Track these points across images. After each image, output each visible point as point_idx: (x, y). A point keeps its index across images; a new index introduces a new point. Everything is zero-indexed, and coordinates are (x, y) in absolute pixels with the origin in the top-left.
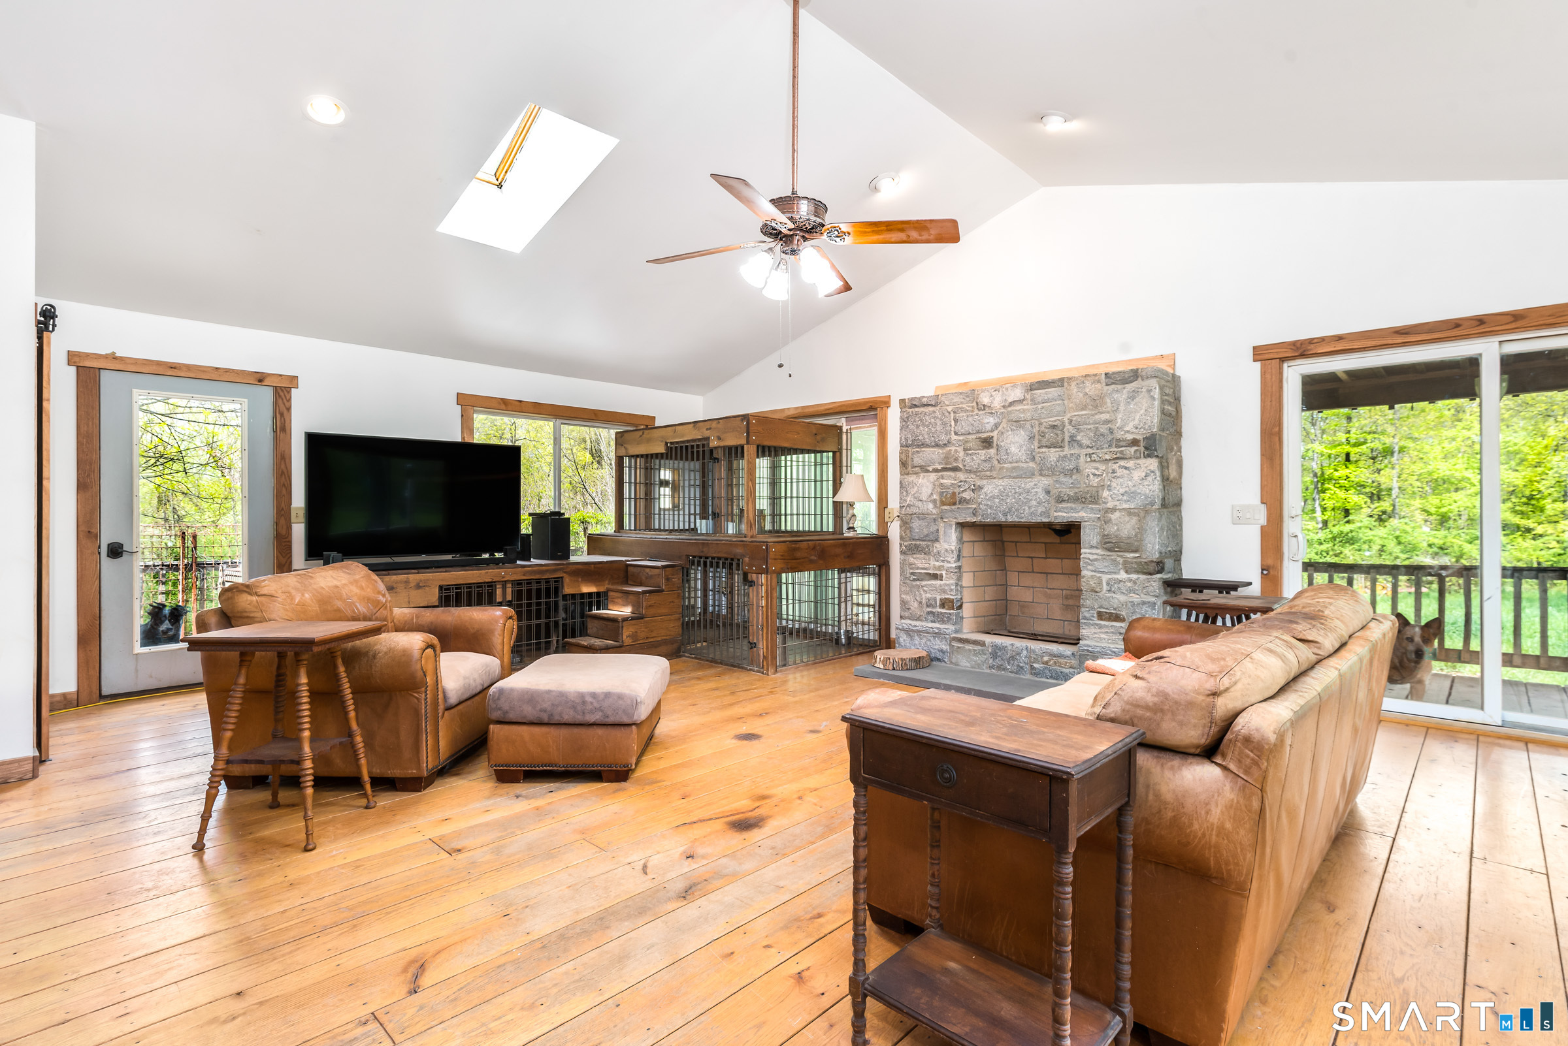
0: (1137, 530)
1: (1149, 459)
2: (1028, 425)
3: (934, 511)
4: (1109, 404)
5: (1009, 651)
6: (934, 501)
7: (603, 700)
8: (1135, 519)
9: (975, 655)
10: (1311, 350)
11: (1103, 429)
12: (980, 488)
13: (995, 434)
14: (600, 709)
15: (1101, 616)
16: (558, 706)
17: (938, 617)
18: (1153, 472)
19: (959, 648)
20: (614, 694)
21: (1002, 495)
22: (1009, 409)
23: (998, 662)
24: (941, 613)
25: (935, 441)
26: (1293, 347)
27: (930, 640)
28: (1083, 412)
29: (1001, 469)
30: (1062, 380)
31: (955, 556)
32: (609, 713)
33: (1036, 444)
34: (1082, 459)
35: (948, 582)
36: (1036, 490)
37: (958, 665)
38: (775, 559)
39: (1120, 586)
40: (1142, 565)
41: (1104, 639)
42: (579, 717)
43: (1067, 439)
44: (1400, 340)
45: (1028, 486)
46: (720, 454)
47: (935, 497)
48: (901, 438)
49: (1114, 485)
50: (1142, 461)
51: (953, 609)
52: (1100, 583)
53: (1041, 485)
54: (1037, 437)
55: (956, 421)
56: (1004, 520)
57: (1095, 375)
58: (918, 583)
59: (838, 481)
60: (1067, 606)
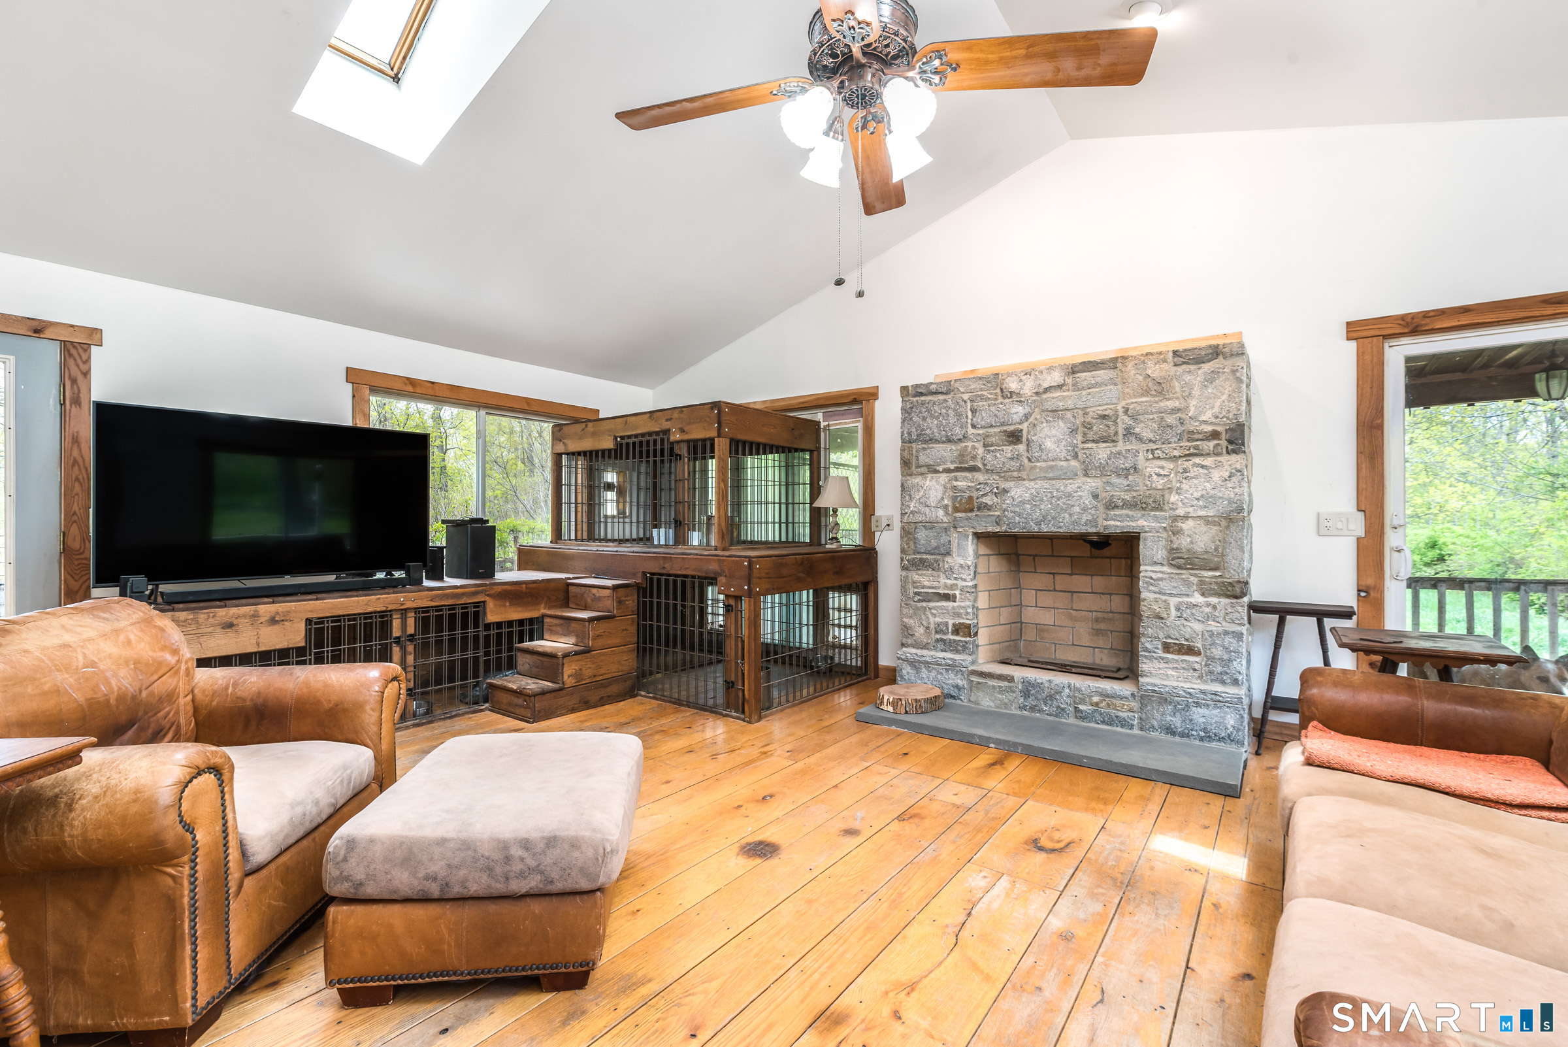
0: (1218, 543)
1: (1234, 455)
2: (1069, 415)
3: (945, 519)
4: (1178, 389)
5: (1046, 689)
6: (945, 507)
7: (543, 852)
8: (1214, 529)
9: (1000, 693)
10: (1426, 325)
11: (1170, 419)
12: (1005, 491)
13: (1025, 426)
14: (537, 870)
15: (1167, 648)
16: (458, 867)
17: (951, 646)
18: (1239, 471)
19: (979, 683)
20: (564, 839)
21: (1035, 500)
22: (1044, 396)
23: (1031, 701)
24: (955, 641)
25: (947, 436)
26: (1402, 322)
27: (941, 673)
28: (1144, 399)
29: (1032, 468)
30: (1114, 360)
31: (972, 573)
32: (555, 875)
33: (1080, 437)
34: (1141, 457)
35: (963, 604)
36: (1079, 493)
37: (978, 704)
38: (759, 578)
39: (1194, 611)
40: (1225, 586)
41: (1173, 676)
42: (498, 886)
43: (1121, 432)
44: (1550, 310)
45: (1069, 489)
46: (683, 450)
47: (946, 502)
48: (902, 433)
49: (1185, 486)
50: (1224, 458)
51: (970, 636)
52: (1167, 609)
53: (1086, 487)
54: (1081, 430)
55: (974, 411)
56: (1036, 529)
57: (1160, 353)
58: (924, 604)
59: (816, 485)
60: (1098, 630)
